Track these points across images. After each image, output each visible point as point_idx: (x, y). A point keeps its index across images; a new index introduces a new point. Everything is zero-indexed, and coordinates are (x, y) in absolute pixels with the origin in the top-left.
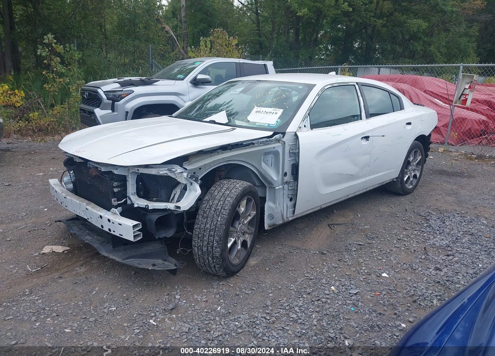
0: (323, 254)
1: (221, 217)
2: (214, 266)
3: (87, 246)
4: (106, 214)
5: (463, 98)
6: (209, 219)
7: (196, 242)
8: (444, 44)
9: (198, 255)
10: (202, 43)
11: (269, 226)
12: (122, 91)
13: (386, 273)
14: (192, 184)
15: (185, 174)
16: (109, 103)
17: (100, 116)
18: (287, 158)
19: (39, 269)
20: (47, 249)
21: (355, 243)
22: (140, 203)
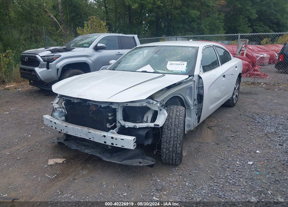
0: (218, 144)
1: (180, 129)
2: (176, 159)
3: (91, 156)
4: (109, 134)
5: (241, 52)
6: (172, 131)
7: (164, 146)
8: (208, 24)
9: (166, 153)
10: (85, 25)
11: (187, 132)
12: (54, 55)
13: (258, 150)
14: (161, 110)
15: (159, 105)
16: (44, 64)
17: (39, 73)
18: (196, 91)
19: (56, 175)
20: (51, 162)
21: (229, 136)
22: (129, 125)
